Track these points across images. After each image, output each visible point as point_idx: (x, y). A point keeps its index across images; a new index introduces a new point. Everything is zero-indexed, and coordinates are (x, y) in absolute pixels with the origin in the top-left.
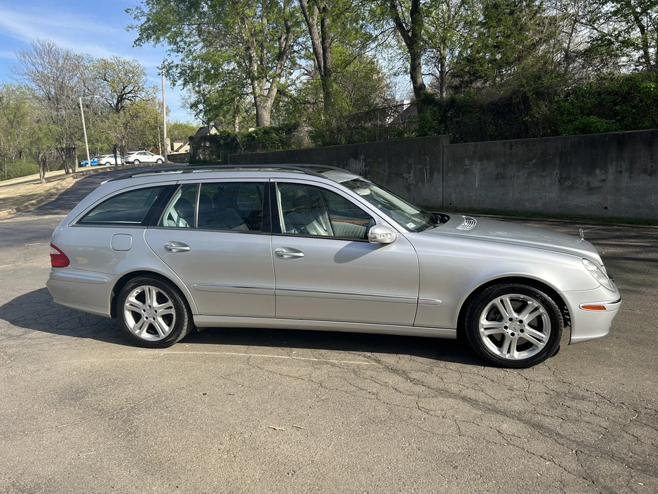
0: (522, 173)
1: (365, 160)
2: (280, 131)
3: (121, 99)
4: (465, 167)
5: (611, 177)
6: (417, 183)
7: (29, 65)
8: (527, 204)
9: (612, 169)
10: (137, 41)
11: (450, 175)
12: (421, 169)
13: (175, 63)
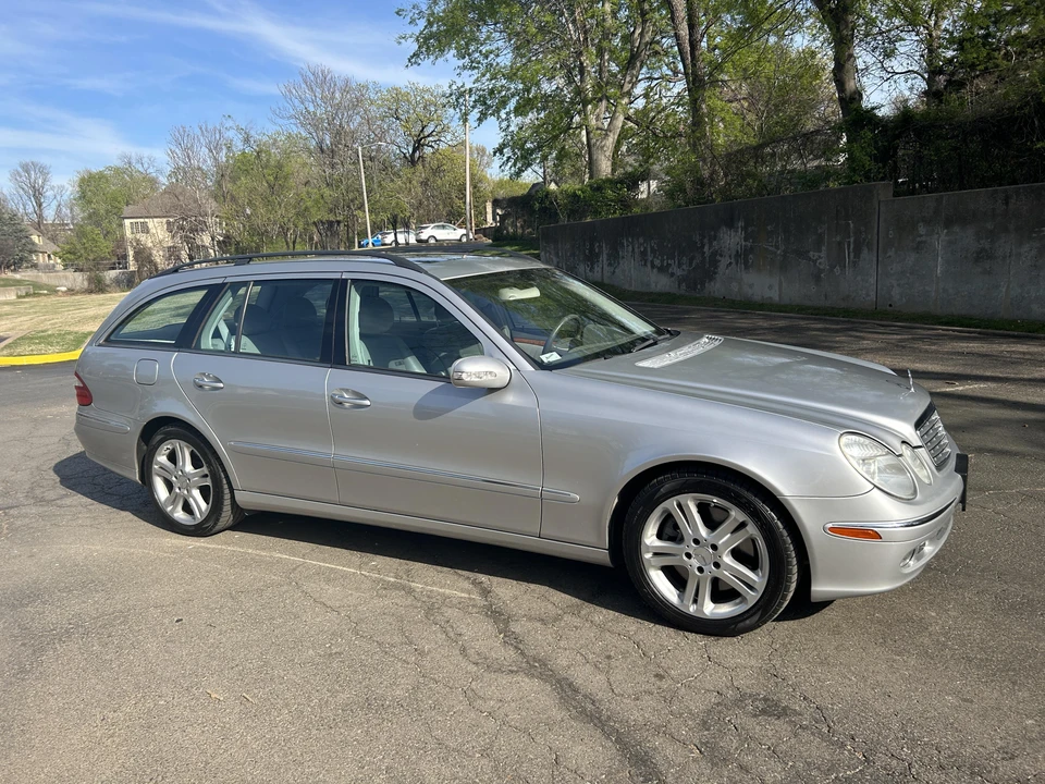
1: (745, 229)
2: (619, 186)
3: (418, 146)
4: (918, 239)
6: (832, 267)
7: (297, 102)
8: (1035, 307)
10: (412, 57)
11: (891, 253)
12: (840, 243)
13: (467, 87)
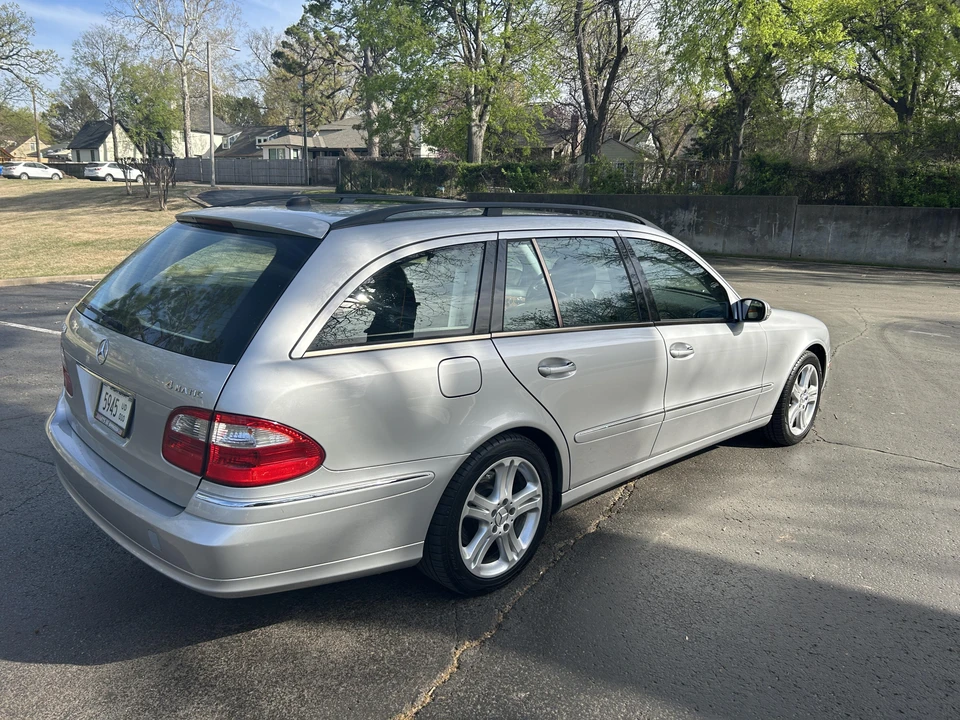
0: (875, 232)
1: (698, 211)
4: (819, 225)
5: (951, 240)
6: (763, 236)
9: (952, 235)
11: (802, 231)
12: (769, 225)
